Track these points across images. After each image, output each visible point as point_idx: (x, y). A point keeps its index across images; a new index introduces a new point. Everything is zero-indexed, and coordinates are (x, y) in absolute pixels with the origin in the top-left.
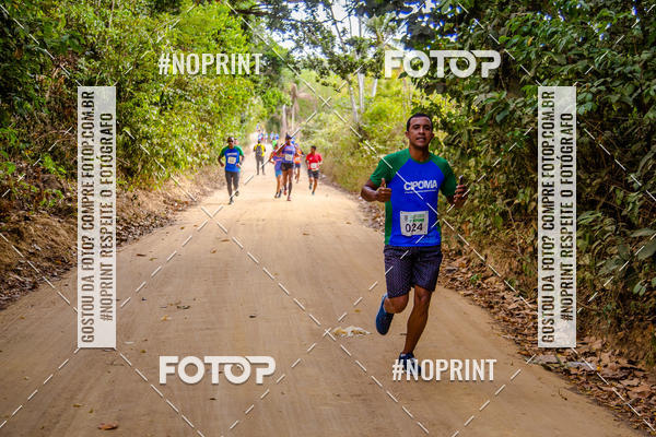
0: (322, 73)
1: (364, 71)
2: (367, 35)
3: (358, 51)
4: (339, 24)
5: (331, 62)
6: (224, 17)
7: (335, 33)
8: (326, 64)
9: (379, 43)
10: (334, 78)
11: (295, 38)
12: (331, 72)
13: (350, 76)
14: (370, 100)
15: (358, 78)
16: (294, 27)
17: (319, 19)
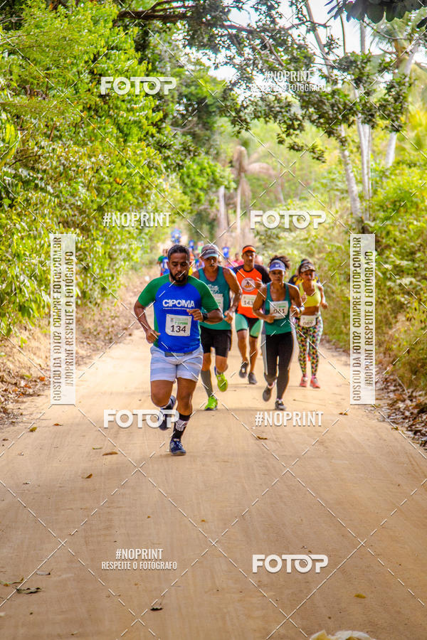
0: (290, 127)
1: (369, 119)
2: (377, 48)
3: (358, 81)
4: (321, 30)
5: (305, 105)
6: (105, 29)
7: (313, 47)
8: (297, 110)
9: (399, 62)
10: (312, 135)
11: (238, 60)
12: (307, 124)
13: (343, 130)
14: (383, 175)
15: (358, 132)
16: (236, 40)
17: (282, 23)
